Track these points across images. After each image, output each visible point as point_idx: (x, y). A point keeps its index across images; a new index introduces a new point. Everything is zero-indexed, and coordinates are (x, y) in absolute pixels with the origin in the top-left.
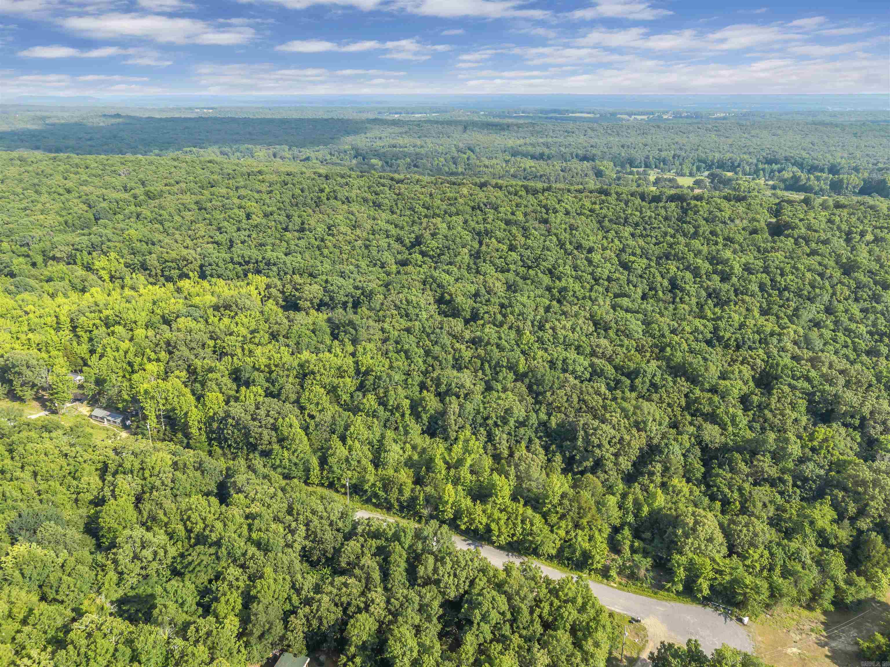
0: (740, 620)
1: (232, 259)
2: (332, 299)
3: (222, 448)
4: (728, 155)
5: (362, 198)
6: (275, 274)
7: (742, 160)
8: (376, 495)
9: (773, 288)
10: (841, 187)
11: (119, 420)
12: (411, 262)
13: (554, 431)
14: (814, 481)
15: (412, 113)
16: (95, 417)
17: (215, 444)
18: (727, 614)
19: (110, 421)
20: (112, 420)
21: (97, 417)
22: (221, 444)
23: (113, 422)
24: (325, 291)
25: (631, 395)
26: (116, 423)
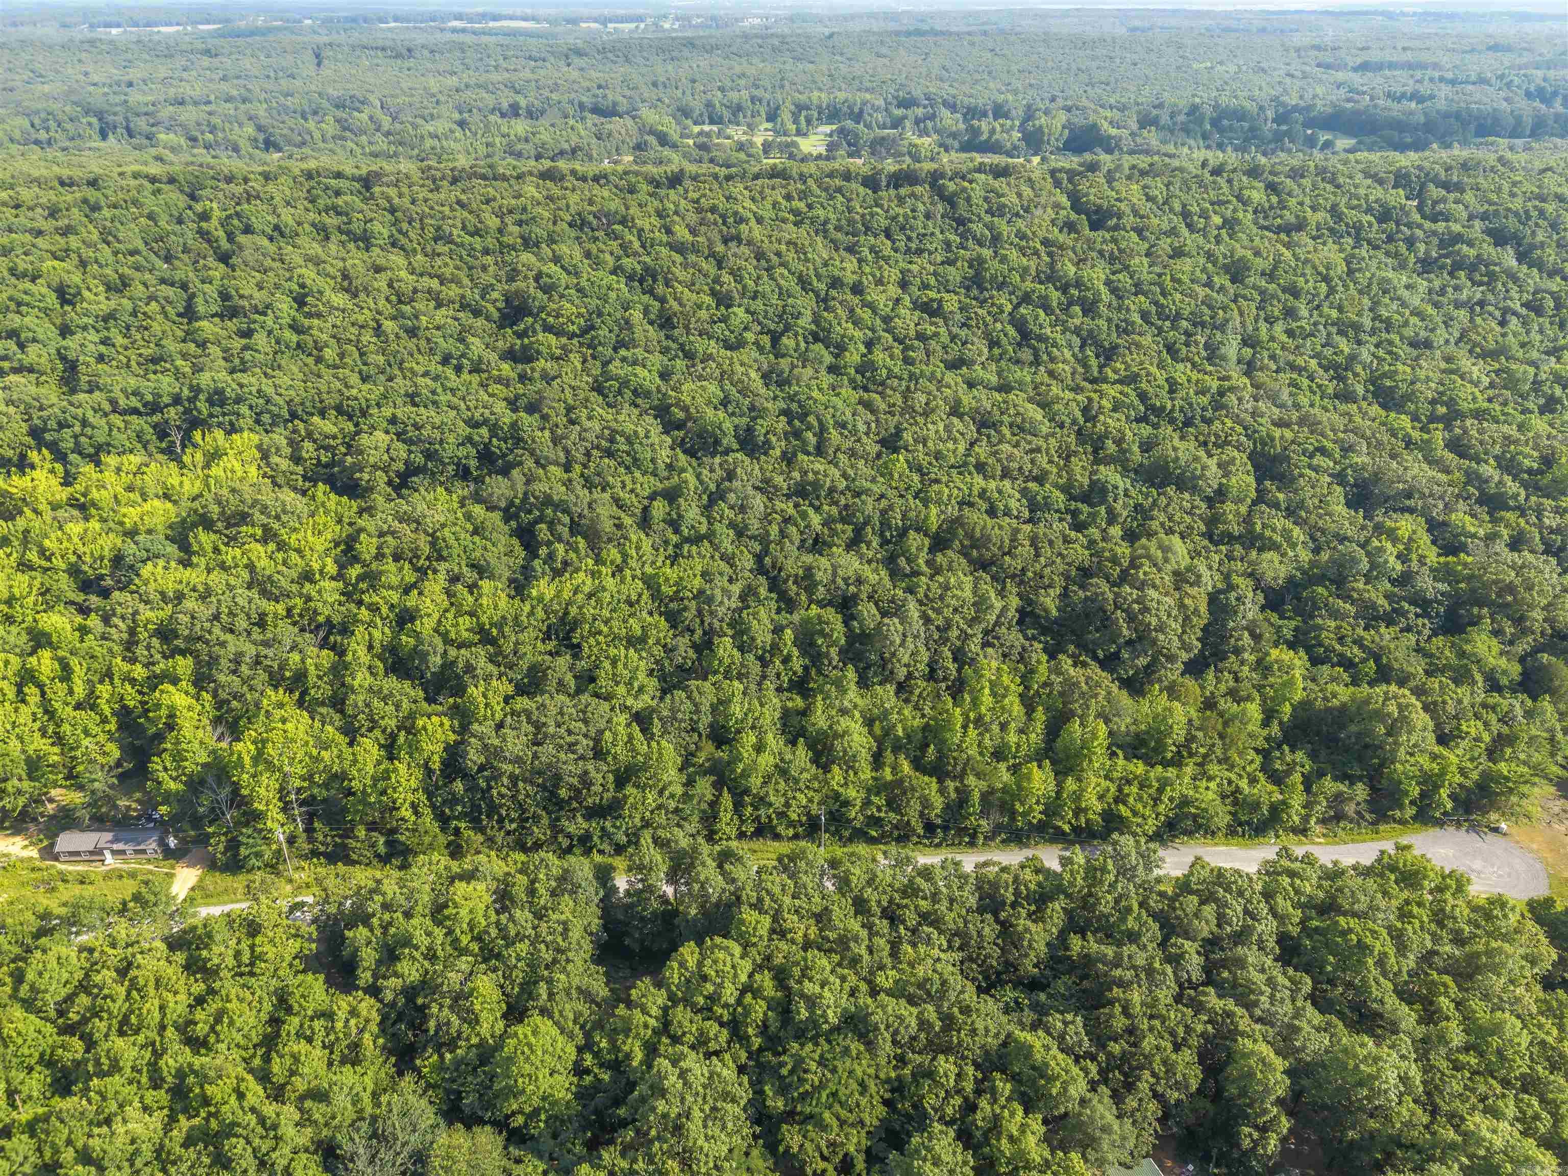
0: (1496, 830)
1: (113, 402)
2: (429, 455)
3: (482, 830)
4: (841, 96)
5: (313, 225)
6: (250, 422)
7: (864, 103)
8: (876, 822)
9: (1160, 315)
10: (1041, 141)
11: (151, 845)
12: (538, 352)
13: (1056, 621)
14: (1439, 603)
15: (148, 25)
16: (71, 854)
17: (463, 825)
18: (1474, 828)
19: (123, 852)
20: (129, 848)
21: (78, 853)
22: (480, 821)
23: (137, 852)
24: (409, 442)
25: (1116, 531)
26: (144, 852)
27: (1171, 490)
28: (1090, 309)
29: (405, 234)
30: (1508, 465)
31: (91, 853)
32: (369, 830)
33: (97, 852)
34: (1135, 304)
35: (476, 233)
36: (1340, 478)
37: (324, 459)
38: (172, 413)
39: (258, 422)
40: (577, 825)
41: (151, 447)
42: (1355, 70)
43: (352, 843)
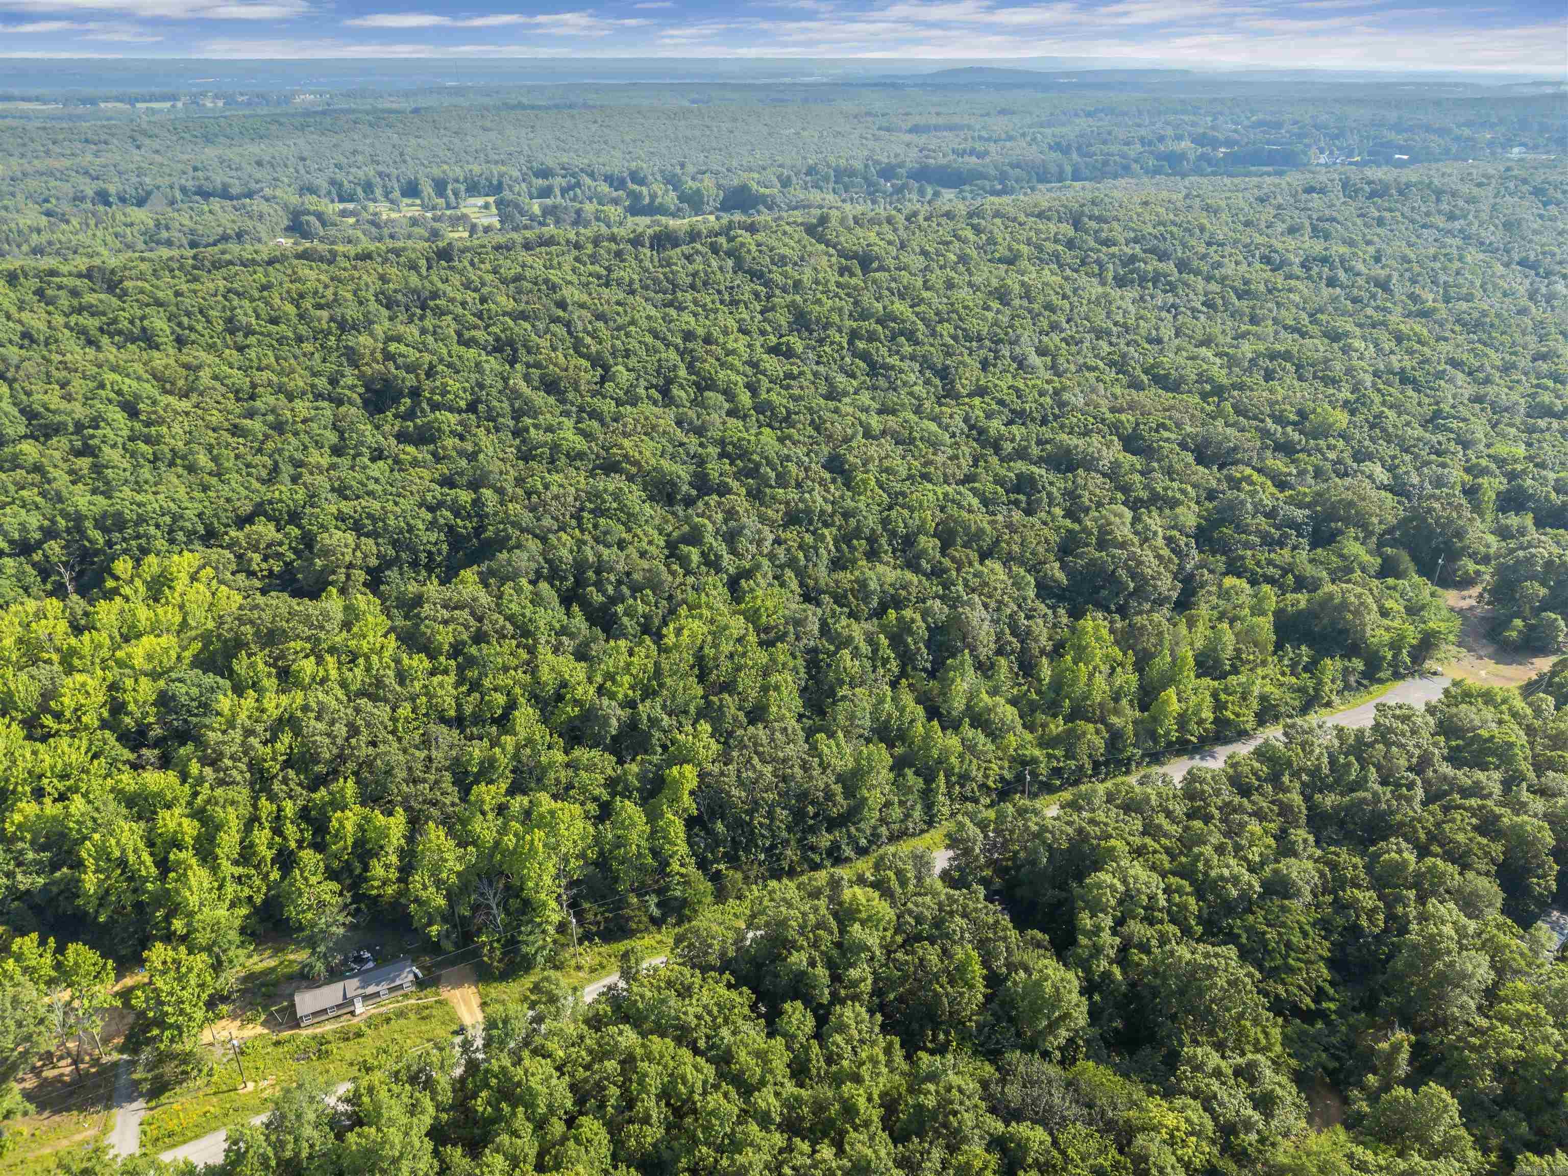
0: (1435, 673)
11: (408, 978)
14: (1307, 524)
16: (315, 1014)
17: (722, 867)
18: (1422, 675)
19: (377, 994)
20: (383, 988)
21: (324, 1011)
22: (738, 858)
23: (391, 990)
24: (374, 535)
25: (1058, 511)
26: (400, 987)
27: (1080, 471)
28: (911, 336)
29: (191, 329)
30: (1279, 419)
31: (339, 1006)
32: (639, 896)
33: (348, 1002)
34: (945, 329)
35: (274, 321)
36: (1183, 446)
37: (276, 569)
38: (54, 548)
39: (172, 541)
40: (825, 840)
41: (34, 590)
42: (910, 131)
43: (627, 912)
